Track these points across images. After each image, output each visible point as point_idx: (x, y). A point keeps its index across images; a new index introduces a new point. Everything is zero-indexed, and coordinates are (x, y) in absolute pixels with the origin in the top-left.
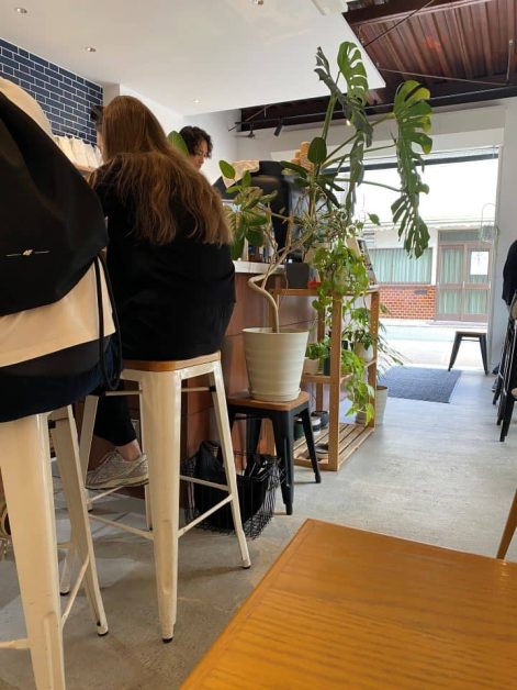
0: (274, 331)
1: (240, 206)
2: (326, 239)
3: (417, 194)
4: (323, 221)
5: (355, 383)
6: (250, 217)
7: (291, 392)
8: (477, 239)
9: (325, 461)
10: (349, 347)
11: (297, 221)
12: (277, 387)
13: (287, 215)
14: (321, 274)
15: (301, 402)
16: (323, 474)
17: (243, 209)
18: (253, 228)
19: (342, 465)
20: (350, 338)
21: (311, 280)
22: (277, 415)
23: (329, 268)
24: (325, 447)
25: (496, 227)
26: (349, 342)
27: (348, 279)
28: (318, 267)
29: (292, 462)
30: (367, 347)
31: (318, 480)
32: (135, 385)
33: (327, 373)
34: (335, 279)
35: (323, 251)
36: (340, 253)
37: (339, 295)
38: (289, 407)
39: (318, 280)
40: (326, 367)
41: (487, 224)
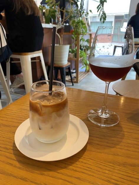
0: (60, 45)
1: (49, 7)
2: (75, 17)
3: (104, 3)
4: (75, 12)
5: (84, 60)
6: (52, 10)
7: (65, 62)
8: (123, 18)
9: (75, 81)
10: (83, 50)
11: (67, 12)
12: (61, 61)
13: (64, 10)
14: (74, 28)
15: (68, 65)
16: (74, 84)
17: (50, 8)
18: (53, 14)
19: (80, 82)
20: (83, 47)
21: (71, 30)
22: (61, 69)
23: (76, 26)
24: (75, 77)
25: (129, 14)
26: (83, 49)
27: (81, 29)
28: (73, 26)
29: (65, 81)
30: (88, 50)
31: (73, 85)
32: (19, 60)
33: (76, 57)
34: (78, 30)
35: (74, 21)
36: (79, 22)
37: (79, 34)
38: (64, 66)
39: (73, 30)
40: (76, 56)
41: (126, 14)
